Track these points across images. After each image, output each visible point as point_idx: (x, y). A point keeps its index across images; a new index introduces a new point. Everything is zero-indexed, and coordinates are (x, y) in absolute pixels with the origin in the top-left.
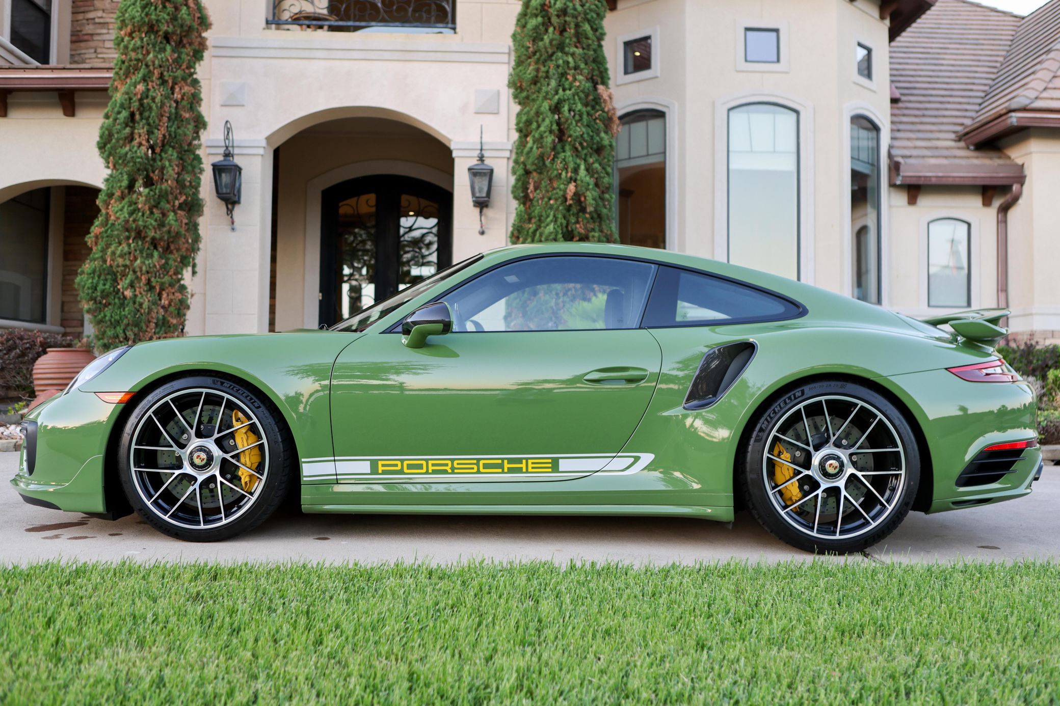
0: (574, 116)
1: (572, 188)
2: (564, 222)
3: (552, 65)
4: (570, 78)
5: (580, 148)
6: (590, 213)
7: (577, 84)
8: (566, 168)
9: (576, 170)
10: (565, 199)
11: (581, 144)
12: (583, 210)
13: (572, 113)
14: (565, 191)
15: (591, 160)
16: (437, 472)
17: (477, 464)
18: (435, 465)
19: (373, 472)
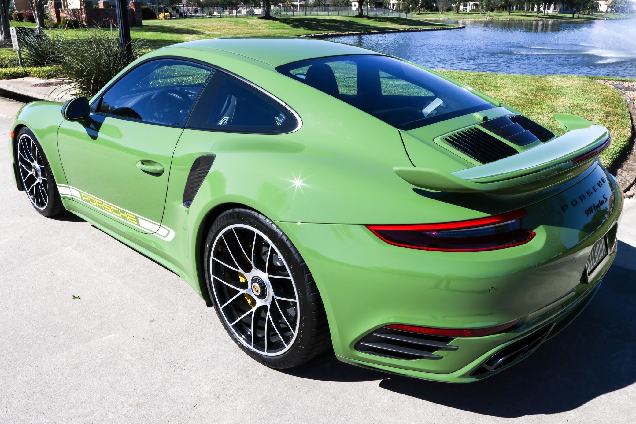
16: (99, 207)
17: (110, 208)
18: (98, 203)
19: (82, 199)
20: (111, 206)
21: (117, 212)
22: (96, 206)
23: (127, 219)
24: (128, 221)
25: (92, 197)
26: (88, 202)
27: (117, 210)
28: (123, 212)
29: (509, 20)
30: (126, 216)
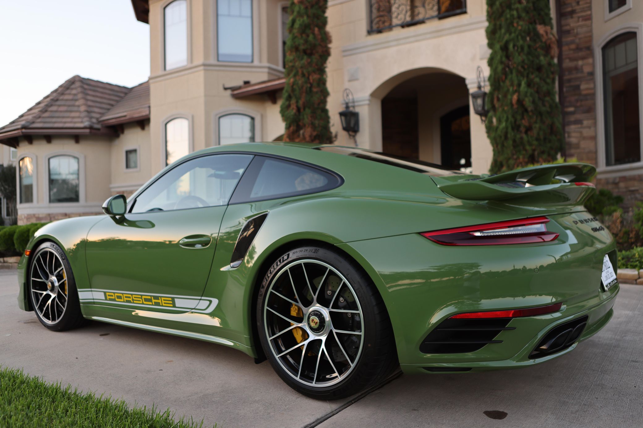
0: (517, 50)
1: (515, 97)
2: (513, 120)
3: (503, 19)
4: (515, 25)
5: (522, 70)
6: (532, 111)
7: (520, 28)
8: (512, 85)
9: (519, 85)
10: (512, 105)
11: (523, 67)
12: (526, 110)
13: (516, 48)
14: (511, 100)
15: (531, 76)
16: (128, 301)
17: (141, 298)
18: (126, 297)
19: (106, 299)
20: (142, 295)
21: (150, 300)
22: (124, 302)
23: (161, 305)
24: (162, 306)
25: (119, 292)
26: (114, 300)
27: (149, 297)
28: (156, 298)
30: (160, 301)
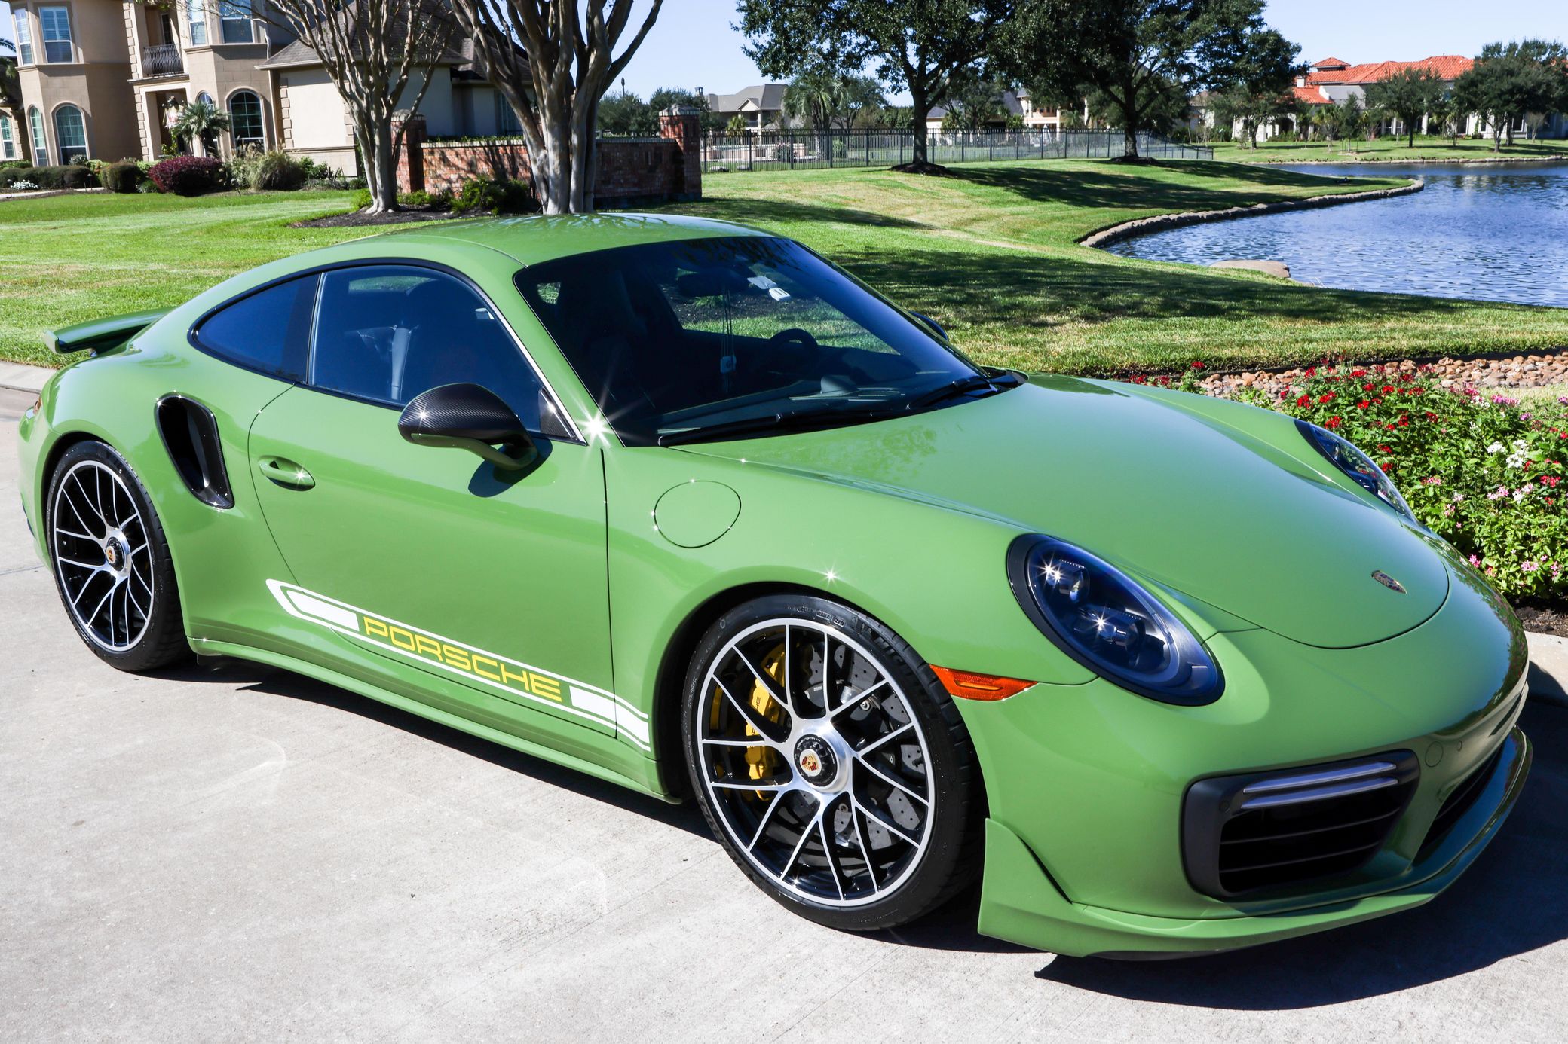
29: (1421, 160)
